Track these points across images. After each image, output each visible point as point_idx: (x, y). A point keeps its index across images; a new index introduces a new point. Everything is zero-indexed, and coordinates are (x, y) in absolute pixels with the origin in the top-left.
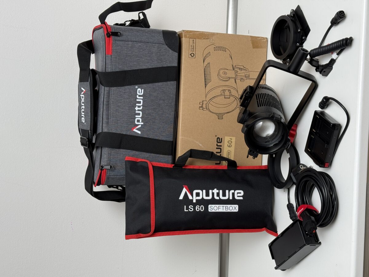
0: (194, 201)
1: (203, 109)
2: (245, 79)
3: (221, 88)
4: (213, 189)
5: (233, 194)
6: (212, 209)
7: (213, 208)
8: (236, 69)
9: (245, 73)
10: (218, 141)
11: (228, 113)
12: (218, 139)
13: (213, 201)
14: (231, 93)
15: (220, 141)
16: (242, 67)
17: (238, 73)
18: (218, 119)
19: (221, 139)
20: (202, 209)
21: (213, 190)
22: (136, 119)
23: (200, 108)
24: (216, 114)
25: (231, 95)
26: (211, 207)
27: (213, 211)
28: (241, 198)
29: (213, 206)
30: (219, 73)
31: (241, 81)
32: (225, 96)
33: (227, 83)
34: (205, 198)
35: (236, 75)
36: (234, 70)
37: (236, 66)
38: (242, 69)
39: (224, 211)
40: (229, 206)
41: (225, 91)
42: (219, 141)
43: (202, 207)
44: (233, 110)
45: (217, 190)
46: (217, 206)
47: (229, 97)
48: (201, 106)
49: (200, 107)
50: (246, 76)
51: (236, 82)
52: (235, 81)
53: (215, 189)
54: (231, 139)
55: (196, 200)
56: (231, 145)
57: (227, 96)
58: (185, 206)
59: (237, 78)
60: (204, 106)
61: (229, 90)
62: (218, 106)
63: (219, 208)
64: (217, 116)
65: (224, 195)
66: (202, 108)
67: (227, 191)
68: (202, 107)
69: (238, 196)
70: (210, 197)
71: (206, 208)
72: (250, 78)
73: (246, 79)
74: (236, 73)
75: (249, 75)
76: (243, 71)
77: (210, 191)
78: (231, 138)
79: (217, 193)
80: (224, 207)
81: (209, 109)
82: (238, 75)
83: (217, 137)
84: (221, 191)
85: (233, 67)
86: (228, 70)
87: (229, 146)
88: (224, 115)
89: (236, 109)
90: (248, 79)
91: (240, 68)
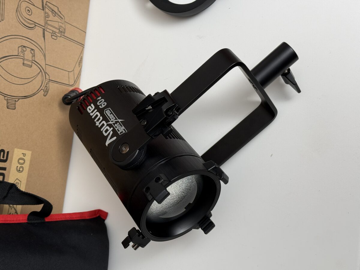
2: (58, 35)
3: (18, 40)
8: (47, 10)
9: (60, 24)
11: (26, 97)
12: (2, 153)
14: (34, 56)
15: (5, 158)
16: (56, 9)
17: (49, 19)
18: (8, 108)
24: (5, 95)
25: (34, 61)
30: (19, 6)
31: (53, 37)
32: (24, 59)
33: (30, 34)
35: (46, 23)
36: (43, 10)
37: (48, 3)
38: (56, 13)
41: (25, 49)
42: (3, 157)
44: (34, 94)
47: (30, 64)
50: (61, 30)
51: (44, 37)
52: (44, 34)
54: (24, 155)
56: (23, 168)
57: (28, 60)
59: (48, 30)
61: (32, 49)
62: (10, 78)
64: (5, 102)
72: (65, 35)
74: (47, 19)
75: (65, 29)
76: (56, 19)
78: (24, 152)
82: (49, 22)
85: (43, 3)
86: (34, 5)
87: (19, 171)
88: (18, 100)
89: (39, 91)
90: (62, 36)
91: (53, 10)
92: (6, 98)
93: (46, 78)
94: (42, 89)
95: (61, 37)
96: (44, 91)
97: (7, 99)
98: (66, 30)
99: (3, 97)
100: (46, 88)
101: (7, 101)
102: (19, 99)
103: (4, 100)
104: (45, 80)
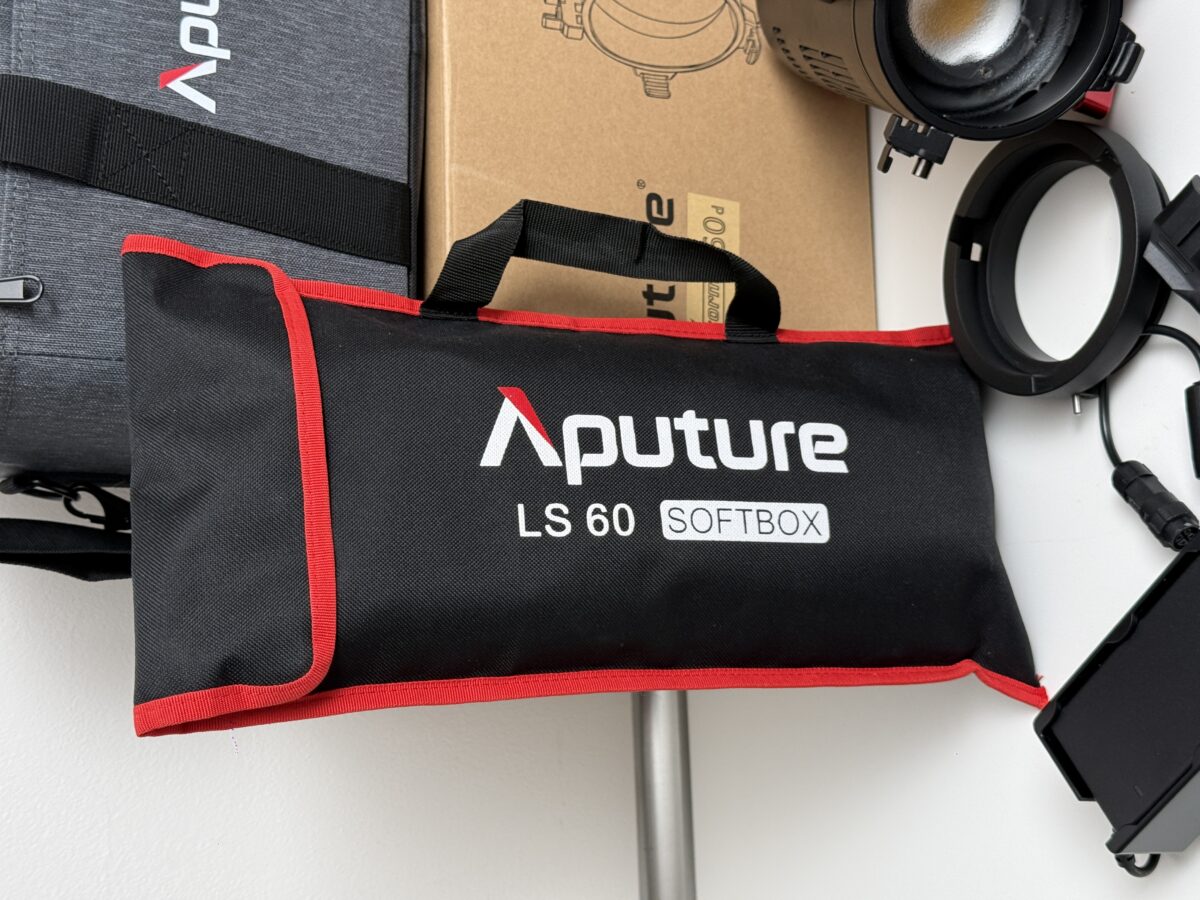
0: (574, 478)
1: (562, 30)
4: (674, 413)
5: (792, 442)
6: (679, 526)
7: (686, 518)
10: (655, 214)
11: (695, 68)
12: (654, 203)
13: (685, 481)
15: (665, 215)
18: (648, 95)
19: (671, 203)
20: (624, 526)
21: (676, 420)
22: (186, 24)
23: (550, 23)
24: (634, 65)
26: (675, 513)
27: (690, 535)
28: (840, 467)
29: (688, 505)
34: (636, 459)
39: (754, 537)
40: (775, 507)
42: (660, 211)
43: (623, 513)
44: (718, 61)
45: (699, 416)
46: (712, 505)
48: (552, 10)
49: (545, 15)
53: (690, 414)
54: (720, 210)
55: (587, 472)
58: (521, 508)
60: (569, 16)
62: (641, 24)
63: (720, 521)
64: (640, 79)
65: (742, 447)
66: (557, 24)
67: (756, 427)
68: (557, 16)
69: (819, 456)
70: (664, 458)
71: (650, 521)
77: (662, 424)
78: (718, 202)
79: (701, 434)
80: (751, 517)
81: (595, 36)
83: (646, 192)
84: (722, 427)
88: (673, 76)
89: (732, 53)
92: (639, 71)
93: (744, 19)
94: (738, 48)
96: (745, 51)
97: (643, 74)
99: (631, 68)
100: (751, 43)
101: (643, 78)
102: (676, 73)
103: (634, 76)
104: (745, 24)
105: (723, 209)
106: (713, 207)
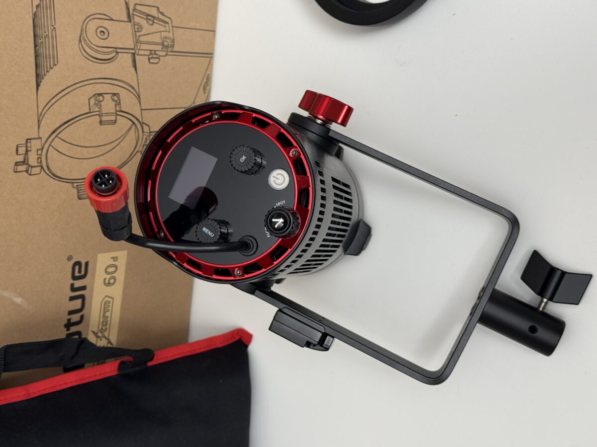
1: (27, 171)
2: (161, 53)
3: (88, 88)
8: (137, 19)
9: (164, 34)
10: (77, 274)
12: (77, 267)
14: (120, 103)
15: (83, 273)
16: (154, 12)
17: (143, 32)
18: (80, 199)
23: (20, 168)
24: (71, 181)
25: (120, 112)
30: (83, 31)
31: (152, 61)
32: (100, 116)
33: (107, 70)
35: (137, 41)
36: (130, 21)
37: (138, 7)
38: (154, 17)
41: (101, 98)
42: (80, 272)
44: (124, 164)
47: (113, 118)
49: (17, 164)
50: (166, 44)
51: (135, 67)
52: (134, 61)
56: (115, 278)
57: (107, 114)
59: (141, 52)
60: (33, 160)
61: (114, 94)
64: (75, 191)
66: (24, 168)
68: (24, 162)
72: (174, 50)
73: (164, 53)
74: (138, 34)
75: (173, 41)
76: (157, 27)
78: (114, 254)
82: (142, 39)
83: (72, 262)
85: (128, 9)
86: (112, 20)
87: (109, 283)
89: (133, 157)
90: (169, 53)
91: (148, 15)
92: (75, 184)
93: (143, 132)
94: (137, 152)
95: (166, 55)
97: (77, 186)
98: (176, 41)
99: (70, 184)
101: (77, 189)
103: (72, 188)
104: (143, 135)
105: (117, 258)
106: (112, 258)
